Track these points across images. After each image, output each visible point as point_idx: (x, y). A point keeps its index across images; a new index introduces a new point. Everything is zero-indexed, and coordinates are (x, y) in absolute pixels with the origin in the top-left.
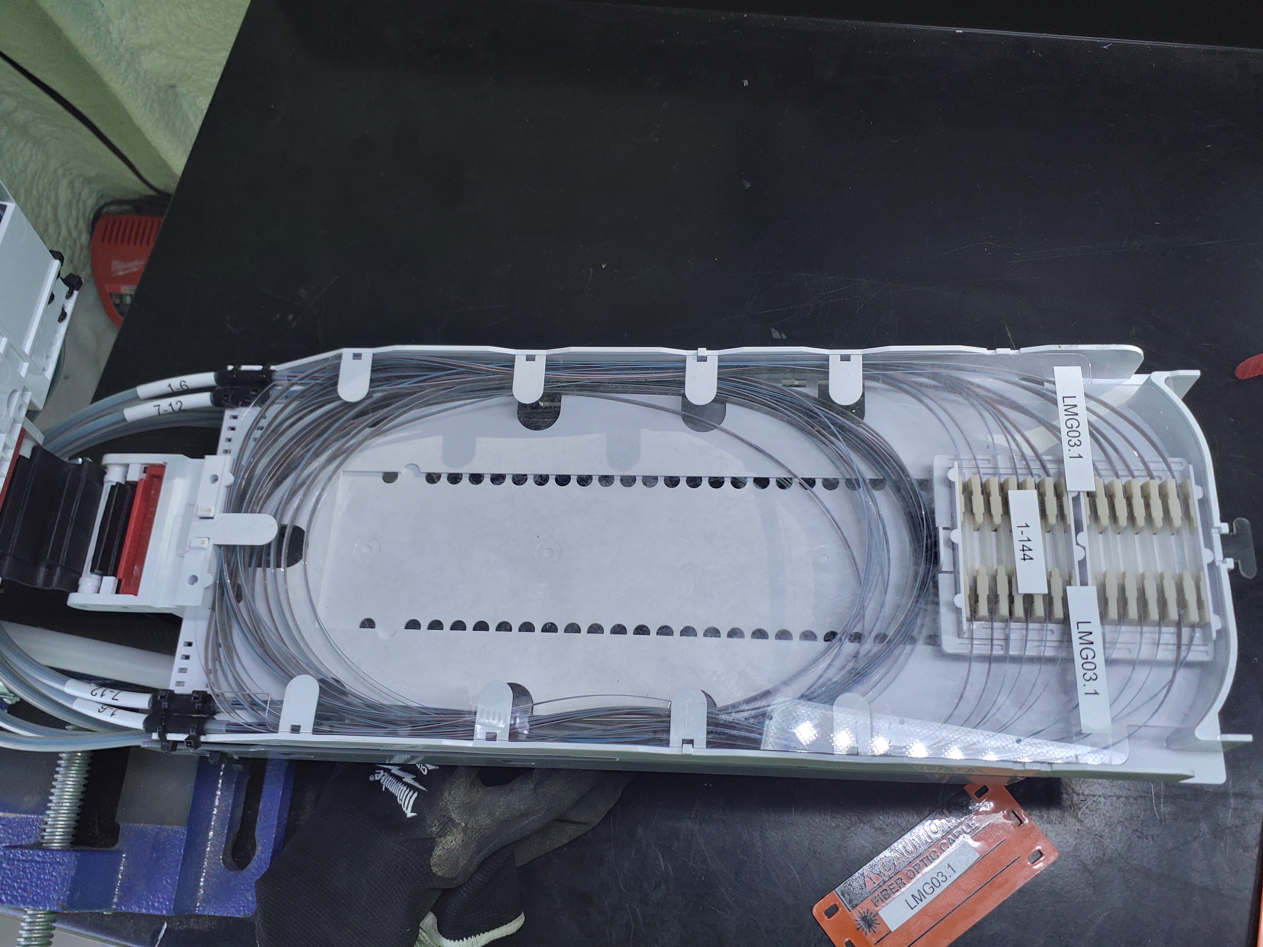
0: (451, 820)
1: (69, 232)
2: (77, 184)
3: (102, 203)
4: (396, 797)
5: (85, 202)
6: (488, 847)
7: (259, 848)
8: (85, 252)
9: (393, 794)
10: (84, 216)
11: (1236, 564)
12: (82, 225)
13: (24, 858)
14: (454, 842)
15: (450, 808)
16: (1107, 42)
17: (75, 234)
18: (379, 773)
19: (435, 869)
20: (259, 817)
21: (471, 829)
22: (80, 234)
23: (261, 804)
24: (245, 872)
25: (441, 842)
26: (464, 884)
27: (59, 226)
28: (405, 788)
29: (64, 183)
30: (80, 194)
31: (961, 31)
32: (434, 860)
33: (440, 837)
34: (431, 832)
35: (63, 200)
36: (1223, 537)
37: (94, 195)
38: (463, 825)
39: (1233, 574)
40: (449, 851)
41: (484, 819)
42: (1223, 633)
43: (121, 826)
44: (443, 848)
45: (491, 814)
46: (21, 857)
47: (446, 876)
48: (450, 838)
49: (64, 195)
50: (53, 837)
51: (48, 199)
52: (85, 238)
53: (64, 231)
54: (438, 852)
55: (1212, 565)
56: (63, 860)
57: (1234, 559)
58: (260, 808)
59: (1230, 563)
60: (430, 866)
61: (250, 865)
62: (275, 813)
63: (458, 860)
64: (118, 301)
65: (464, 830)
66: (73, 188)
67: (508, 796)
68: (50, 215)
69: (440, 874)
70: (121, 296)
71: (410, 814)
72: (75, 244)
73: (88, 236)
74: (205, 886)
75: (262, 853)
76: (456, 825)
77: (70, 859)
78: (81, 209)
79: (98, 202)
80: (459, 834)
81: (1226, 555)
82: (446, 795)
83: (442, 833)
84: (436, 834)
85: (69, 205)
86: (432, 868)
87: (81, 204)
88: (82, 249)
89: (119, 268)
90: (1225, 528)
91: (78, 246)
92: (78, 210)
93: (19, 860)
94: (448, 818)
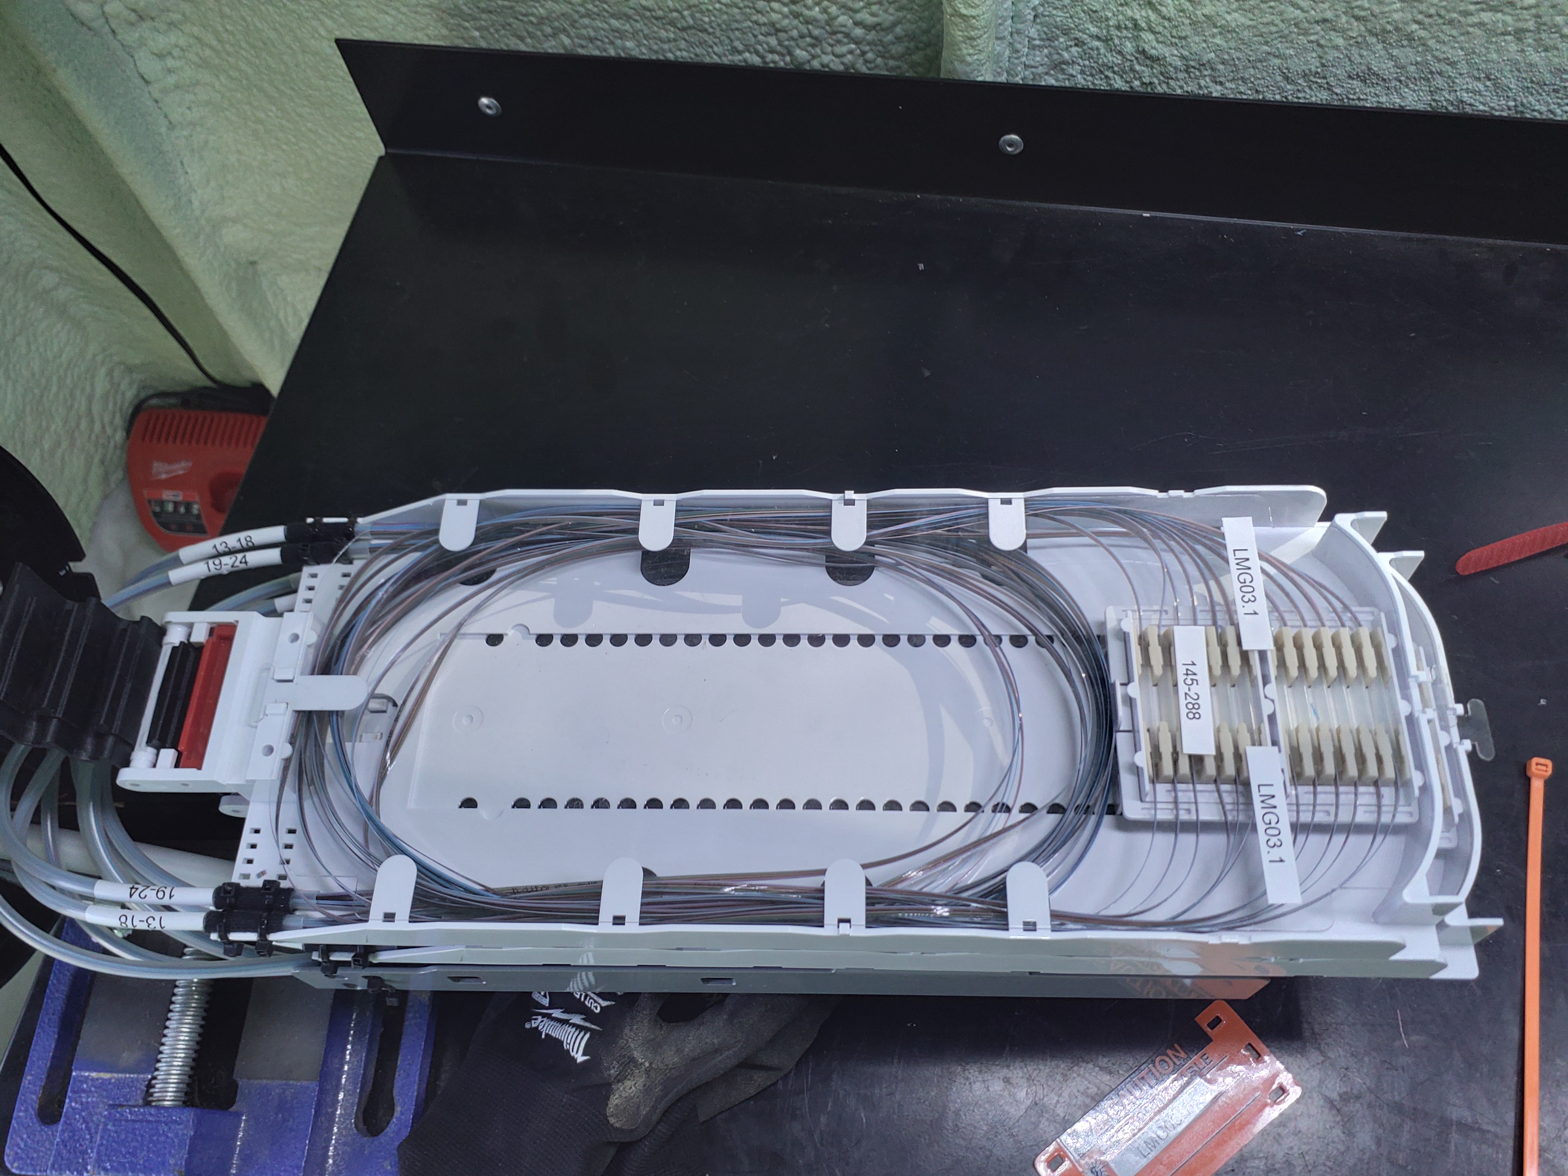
0: (632, 1060)
1: (103, 427)
2: (116, 373)
3: (143, 395)
4: (562, 1043)
5: (123, 394)
6: (675, 1090)
7: (398, 1109)
8: (118, 452)
9: (557, 1039)
10: (121, 410)
11: (1474, 746)
12: (118, 420)
13: (133, 1118)
14: (633, 1088)
15: (632, 1045)
16: (1301, 228)
17: (109, 431)
18: (536, 1019)
19: (612, 1120)
20: (397, 1074)
21: (655, 1069)
22: (115, 431)
23: (400, 1058)
24: (382, 1138)
25: (618, 1089)
26: (645, 1137)
27: (92, 421)
28: (574, 1029)
29: (103, 371)
30: (119, 385)
31: (1148, 215)
32: (611, 1108)
33: (618, 1082)
34: (610, 1075)
35: (99, 391)
36: (1459, 718)
37: (135, 387)
38: (647, 1064)
39: (1472, 756)
40: (629, 1099)
41: (671, 1057)
42: (1466, 816)
43: (240, 1083)
44: (621, 1096)
45: (679, 1051)
46: (129, 1116)
47: (625, 1128)
48: (628, 1083)
49: (101, 385)
50: (165, 1094)
51: (83, 389)
52: (120, 436)
53: (97, 427)
54: (614, 1101)
55: (1449, 748)
56: (180, 1118)
57: (1472, 741)
58: (399, 1063)
59: (1467, 745)
60: (606, 1118)
61: (388, 1129)
62: (416, 1069)
63: (638, 1108)
64: (158, 509)
65: (647, 1071)
66: (112, 377)
67: (698, 1029)
68: (83, 408)
69: (617, 1125)
70: (162, 503)
71: (580, 1058)
72: (109, 442)
73: (124, 434)
74: (334, 1156)
75: (402, 1114)
76: (638, 1065)
77: (189, 1115)
78: (119, 403)
79: (138, 395)
80: (641, 1077)
81: (1463, 737)
82: (626, 1031)
83: (620, 1079)
84: (615, 1078)
85: (105, 397)
86: (609, 1119)
87: (119, 397)
88: (115, 447)
89: (161, 470)
90: (1460, 709)
91: (112, 444)
92: (115, 403)
93: (127, 1120)
94: (628, 1057)
